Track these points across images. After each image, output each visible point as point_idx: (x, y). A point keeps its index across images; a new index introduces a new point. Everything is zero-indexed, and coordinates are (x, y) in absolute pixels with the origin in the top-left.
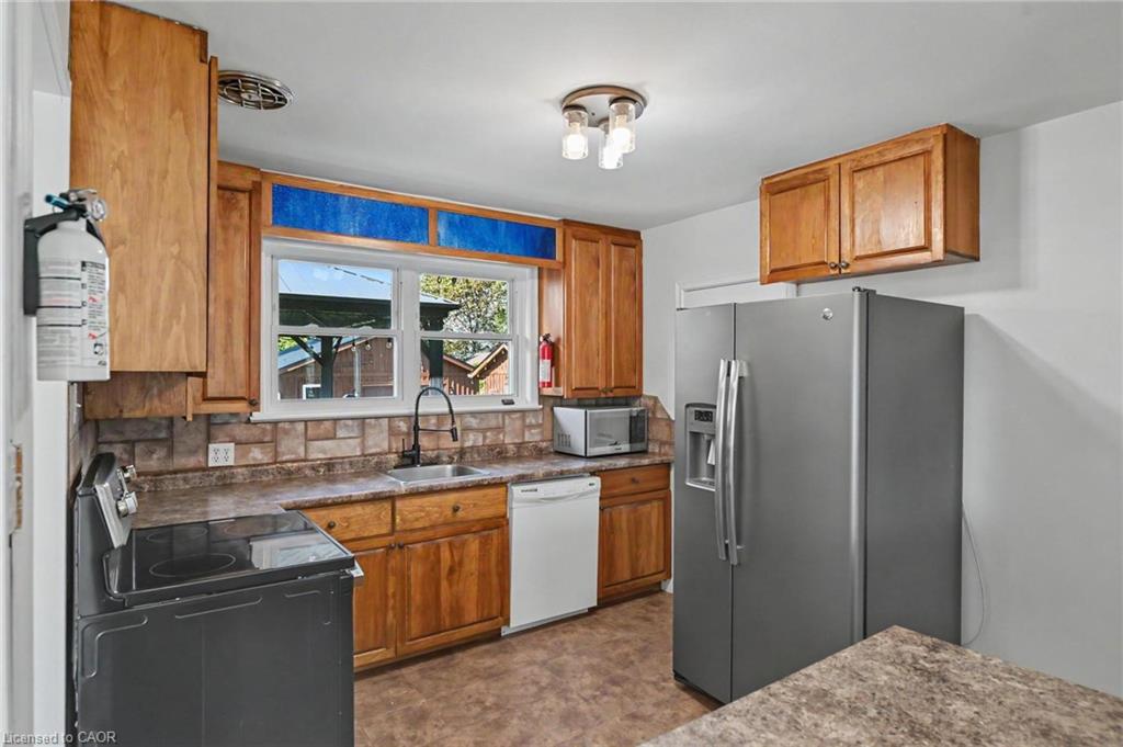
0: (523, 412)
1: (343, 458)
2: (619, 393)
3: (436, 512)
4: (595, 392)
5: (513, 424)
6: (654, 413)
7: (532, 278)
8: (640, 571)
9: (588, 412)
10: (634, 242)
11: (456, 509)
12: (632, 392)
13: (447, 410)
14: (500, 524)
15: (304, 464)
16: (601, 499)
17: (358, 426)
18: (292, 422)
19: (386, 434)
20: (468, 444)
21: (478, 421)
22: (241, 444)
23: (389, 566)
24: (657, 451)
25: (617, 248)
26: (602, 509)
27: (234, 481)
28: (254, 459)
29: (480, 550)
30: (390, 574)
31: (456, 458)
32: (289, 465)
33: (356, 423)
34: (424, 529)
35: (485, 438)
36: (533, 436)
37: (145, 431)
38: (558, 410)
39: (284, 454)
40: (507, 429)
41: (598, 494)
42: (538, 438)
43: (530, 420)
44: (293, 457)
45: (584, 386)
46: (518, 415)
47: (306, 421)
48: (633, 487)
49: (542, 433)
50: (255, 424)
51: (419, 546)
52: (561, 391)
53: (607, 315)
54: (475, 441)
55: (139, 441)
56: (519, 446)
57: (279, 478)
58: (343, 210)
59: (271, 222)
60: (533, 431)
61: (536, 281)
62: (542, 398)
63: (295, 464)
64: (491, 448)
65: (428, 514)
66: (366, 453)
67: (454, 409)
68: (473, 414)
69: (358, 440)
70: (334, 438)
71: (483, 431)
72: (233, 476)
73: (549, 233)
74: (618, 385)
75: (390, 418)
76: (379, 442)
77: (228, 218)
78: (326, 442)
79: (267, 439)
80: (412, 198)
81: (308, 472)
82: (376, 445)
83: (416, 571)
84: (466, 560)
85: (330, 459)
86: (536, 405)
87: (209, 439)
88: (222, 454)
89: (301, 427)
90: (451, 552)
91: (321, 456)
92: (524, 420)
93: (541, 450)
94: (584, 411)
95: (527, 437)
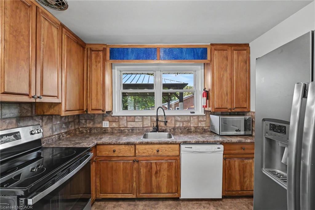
0: (198, 116)
1: (136, 128)
2: (238, 110)
3: (151, 151)
4: (226, 109)
5: (194, 120)
7: (201, 69)
8: (245, 187)
10: (246, 48)
11: (158, 151)
12: (245, 110)
13: (163, 114)
14: (177, 158)
15: (125, 128)
16: (223, 154)
17: (141, 118)
18: (123, 116)
19: (150, 121)
20: (177, 126)
21: (181, 118)
22: (110, 122)
23: (134, 167)
25: (236, 51)
26: (225, 159)
27: (108, 132)
28: (114, 126)
29: (168, 167)
30: (134, 170)
32: (122, 128)
33: (141, 117)
34: (146, 156)
35: (183, 124)
36: (203, 125)
37: (89, 117)
38: (211, 116)
39: (121, 125)
40: (192, 122)
41: (223, 153)
42: (204, 125)
43: (201, 119)
44: (123, 126)
45: (220, 107)
46: (196, 117)
47: (127, 116)
48: (242, 151)
50: (113, 116)
51: (144, 162)
52: (210, 109)
53: (231, 79)
54: (179, 125)
55: (88, 119)
56: (196, 128)
57: (119, 132)
58: (130, 53)
59: (109, 59)
60: (202, 123)
61: (203, 70)
62: (205, 111)
63: (123, 128)
64: (185, 128)
65: (148, 151)
66: (144, 126)
67: (166, 114)
68: (179, 116)
69: (142, 123)
70: (135, 121)
71: (183, 122)
72: (107, 130)
73: (205, 50)
74: (236, 107)
75: (151, 116)
76: (147, 123)
77: (97, 59)
78: (132, 123)
79: (117, 121)
80: (151, 45)
81: (127, 131)
82: (147, 124)
83: (143, 171)
84: (162, 170)
85: (133, 128)
86: (203, 114)
87: (103, 120)
88: (106, 124)
89: (125, 118)
90: (156, 167)
91: (131, 126)
92: (198, 119)
93: (205, 130)
94: (219, 117)
95: (200, 125)
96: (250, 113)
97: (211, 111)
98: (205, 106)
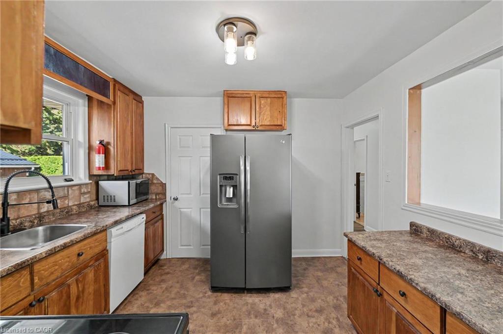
0: (80, 186)
3: (66, 262)
4: (127, 172)
5: (74, 193)
6: (152, 181)
9: (131, 182)
10: (141, 101)
11: (80, 255)
12: (141, 171)
14: (104, 254)
16: (145, 225)
24: (154, 197)
25: (135, 101)
29: (94, 276)
31: (36, 221)
34: (58, 278)
36: (86, 199)
40: (70, 197)
41: (145, 223)
42: (88, 200)
43: (84, 190)
45: (124, 169)
46: (76, 187)
49: (90, 197)
51: (54, 293)
52: (111, 172)
54: (48, 208)
56: (79, 206)
60: (85, 196)
62: (91, 176)
65: (60, 266)
73: (107, 84)
74: (136, 168)
84: (87, 287)
86: (87, 181)
92: (80, 190)
93: (91, 206)
94: (127, 182)
95: (82, 200)
96: (144, 175)
97: (114, 175)
98: (103, 167)
